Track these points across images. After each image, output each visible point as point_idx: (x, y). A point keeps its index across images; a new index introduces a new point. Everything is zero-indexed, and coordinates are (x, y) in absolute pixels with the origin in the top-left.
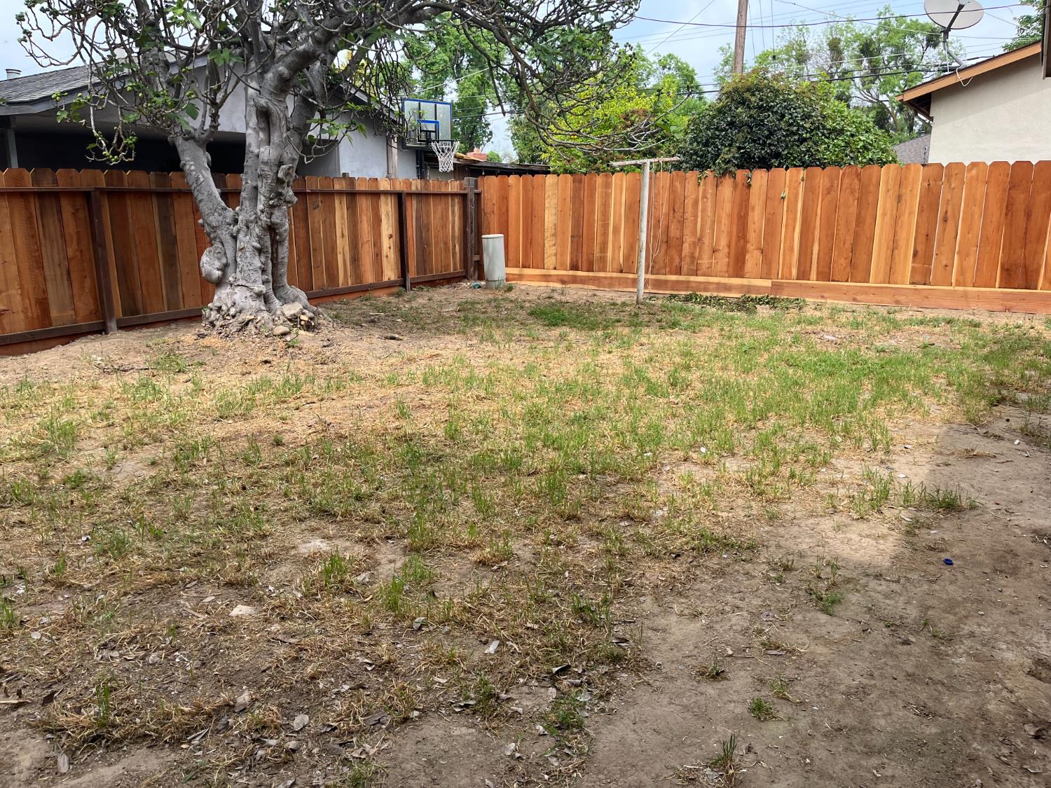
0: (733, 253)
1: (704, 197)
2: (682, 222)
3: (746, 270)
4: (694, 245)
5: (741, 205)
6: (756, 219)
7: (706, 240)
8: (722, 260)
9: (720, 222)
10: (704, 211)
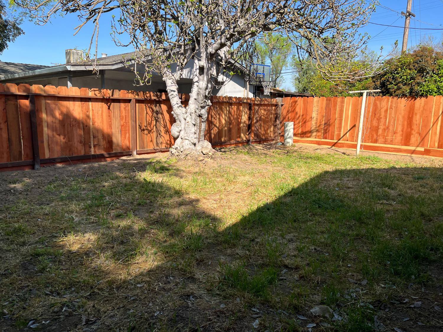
0: (404, 135)
1: (391, 108)
2: (379, 120)
3: (411, 143)
4: (384, 130)
5: (409, 112)
6: (417, 119)
7: (391, 128)
8: (399, 137)
9: (398, 120)
10: (390, 114)
